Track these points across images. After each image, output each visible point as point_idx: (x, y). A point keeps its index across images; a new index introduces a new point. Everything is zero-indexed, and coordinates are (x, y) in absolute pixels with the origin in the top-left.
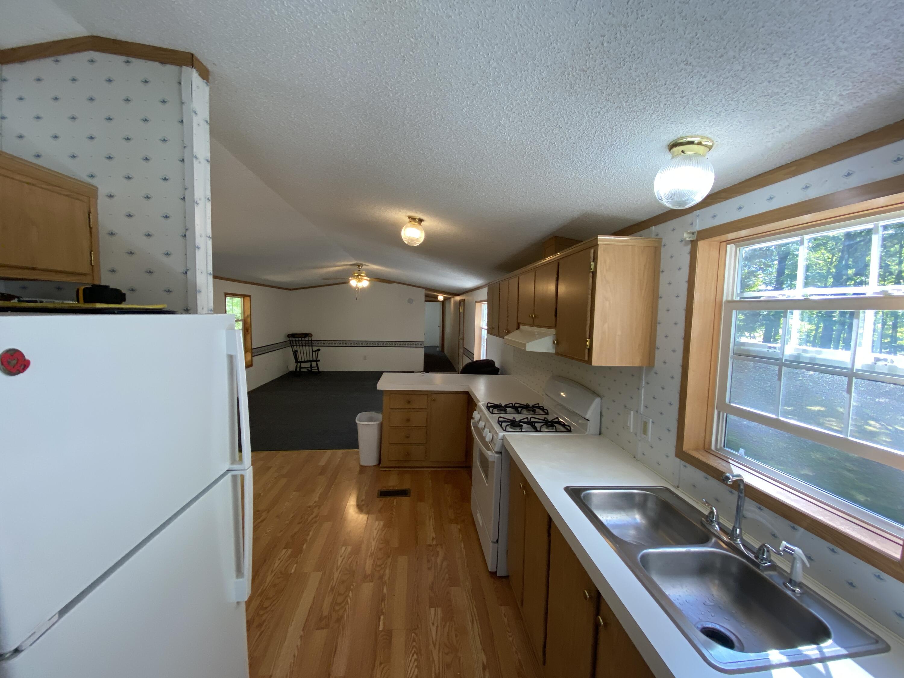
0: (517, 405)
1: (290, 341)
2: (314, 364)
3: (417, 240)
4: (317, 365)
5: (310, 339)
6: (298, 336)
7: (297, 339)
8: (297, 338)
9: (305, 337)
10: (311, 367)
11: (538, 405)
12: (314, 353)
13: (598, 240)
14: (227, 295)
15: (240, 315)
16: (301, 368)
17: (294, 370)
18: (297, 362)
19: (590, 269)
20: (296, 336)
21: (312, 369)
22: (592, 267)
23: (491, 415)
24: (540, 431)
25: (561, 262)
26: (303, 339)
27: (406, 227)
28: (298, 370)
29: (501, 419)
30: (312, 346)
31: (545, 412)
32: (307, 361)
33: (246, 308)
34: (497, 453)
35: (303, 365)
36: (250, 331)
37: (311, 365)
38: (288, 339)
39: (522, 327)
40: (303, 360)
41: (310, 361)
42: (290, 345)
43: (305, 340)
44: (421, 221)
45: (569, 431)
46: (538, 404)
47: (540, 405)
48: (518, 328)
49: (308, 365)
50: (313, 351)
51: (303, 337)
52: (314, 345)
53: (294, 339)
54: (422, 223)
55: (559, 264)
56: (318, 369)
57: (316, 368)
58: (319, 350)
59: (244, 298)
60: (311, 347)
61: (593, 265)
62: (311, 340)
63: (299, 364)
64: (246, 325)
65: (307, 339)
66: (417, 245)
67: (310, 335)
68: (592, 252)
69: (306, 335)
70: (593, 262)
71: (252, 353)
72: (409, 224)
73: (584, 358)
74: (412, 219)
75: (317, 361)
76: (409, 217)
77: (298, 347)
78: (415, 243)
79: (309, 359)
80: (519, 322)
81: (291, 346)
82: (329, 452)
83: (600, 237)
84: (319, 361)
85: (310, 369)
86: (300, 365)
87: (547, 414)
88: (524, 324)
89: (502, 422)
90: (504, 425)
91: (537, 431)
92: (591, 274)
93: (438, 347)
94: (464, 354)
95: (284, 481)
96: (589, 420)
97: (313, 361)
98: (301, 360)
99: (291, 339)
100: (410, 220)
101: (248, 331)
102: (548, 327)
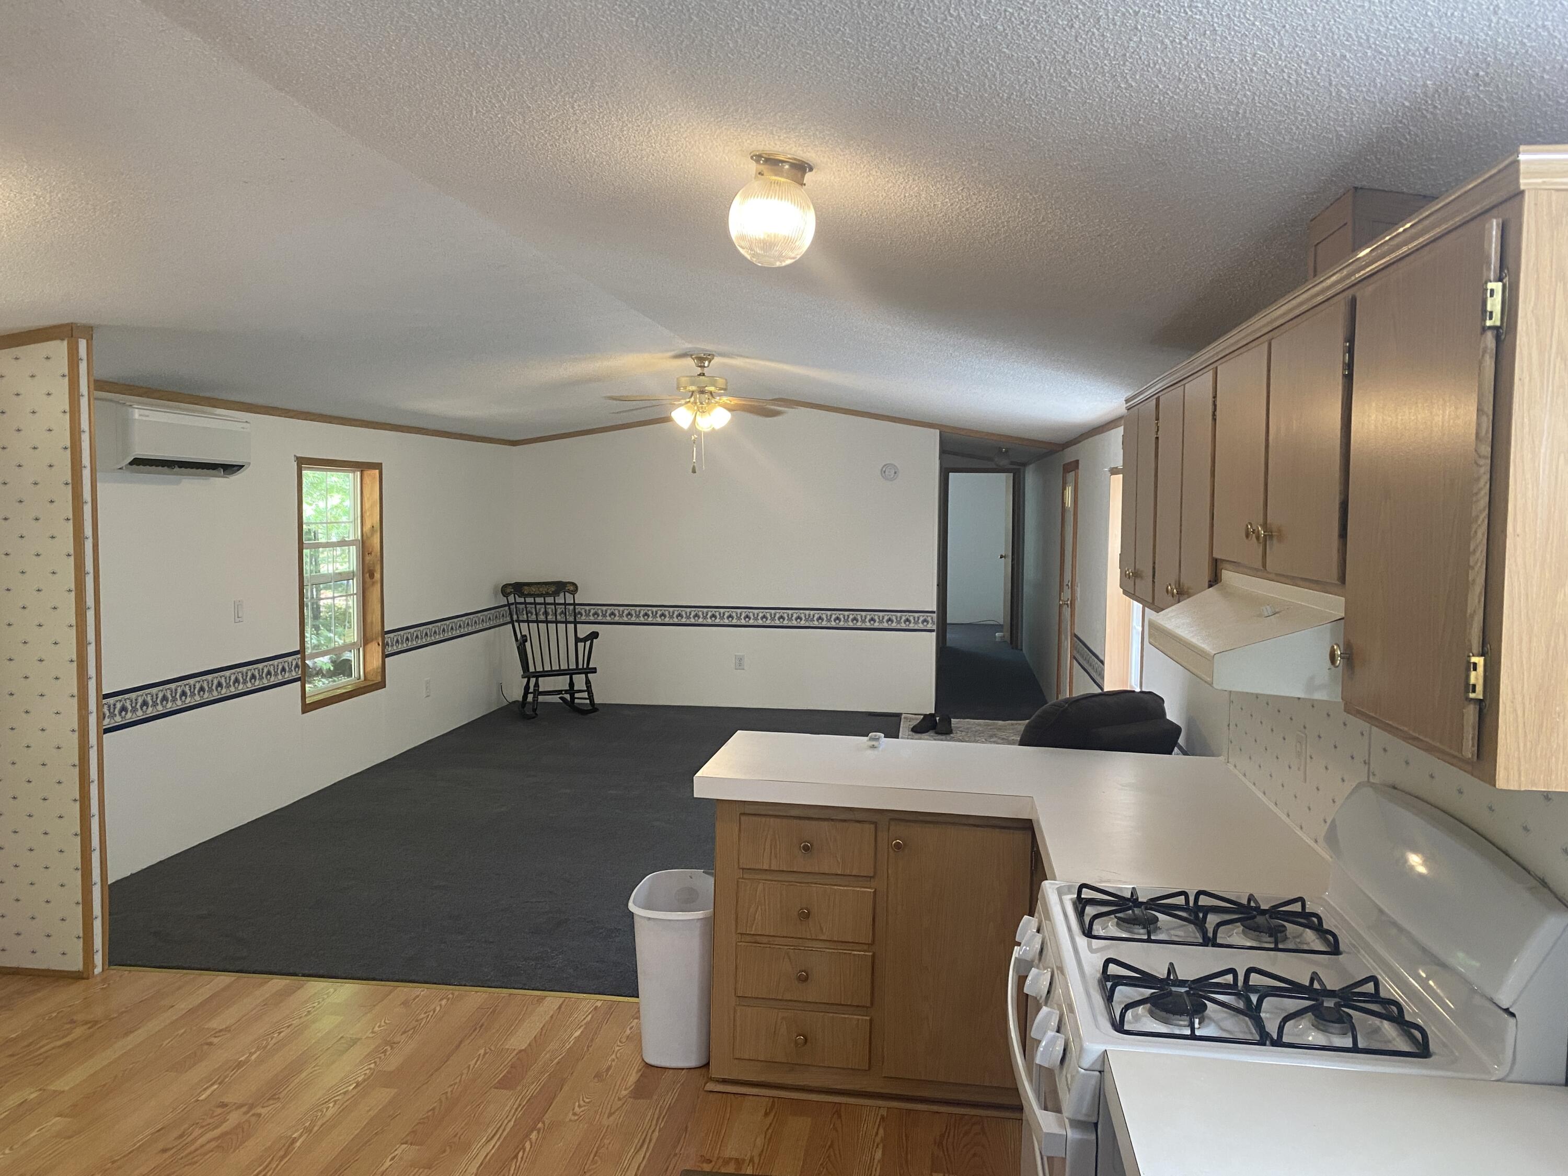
0: (1204, 901)
1: (509, 605)
2: (580, 681)
3: (789, 242)
4: (588, 682)
5: (570, 600)
6: (534, 590)
7: (530, 600)
8: (530, 595)
9: (555, 594)
10: (571, 690)
11: (1297, 907)
12: (581, 645)
13: (1522, 167)
14: (303, 463)
15: (352, 525)
16: (537, 693)
17: (520, 699)
18: (527, 673)
19: (1485, 313)
20: (526, 590)
21: (573, 698)
22: (1495, 304)
23: (1082, 941)
24: (1278, 1043)
25: (1364, 294)
26: (550, 600)
27: (746, 196)
28: (530, 698)
29: (1113, 969)
30: (575, 623)
31: (1326, 941)
32: (560, 673)
33: (367, 505)
34: (1076, 1124)
35: (546, 684)
36: (377, 576)
37: (572, 684)
38: (504, 601)
39: (1227, 575)
40: (547, 668)
41: (570, 673)
42: (508, 619)
43: (555, 604)
44: (801, 168)
45: (1422, 1051)
46: (1301, 900)
47: (1309, 908)
48: (1215, 580)
49: (562, 683)
50: (577, 640)
51: (548, 595)
52: (583, 618)
53: (522, 600)
54: (809, 177)
55: (1353, 303)
56: (591, 697)
57: (585, 695)
58: (595, 635)
59: (362, 472)
60: (571, 627)
61: (1498, 297)
62: (574, 604)
63: (533, 680)
64: (368, 558)
65: (560, 600)
66: (789, 262)
67: (572, 588)
68: (1495, 233)
69: (561, 587)
70: (1500, 279)
71: (385, 645)
72: (756, 184)
73: (1461, 751)
74: (770, 162)
75: (589, 671)
76: (757, 158)
77: (533, 626)
78: (781, 257)
79: (564, 666)
80: (1215, 555)
81: (512, 622)
82: (553, 1000)
83: (1527, 157)
84: (594, 671)
85: (568, 697)
86: (537, 685)
87: (1335, 949)
88: (1237, 566)
89: (1119, 981)
90: (1124, 994)
91: (1264, 1039)
92: (1489, 339)
93: (999, 627)
94: (1074, 657)
95: (382, 1096)
96: (1513, 1015)
97: (578, 671)
98: (539, 669)
99: (511, 599)
100: (762, 168)
101: (372, 576)
102: (1317, 582)
